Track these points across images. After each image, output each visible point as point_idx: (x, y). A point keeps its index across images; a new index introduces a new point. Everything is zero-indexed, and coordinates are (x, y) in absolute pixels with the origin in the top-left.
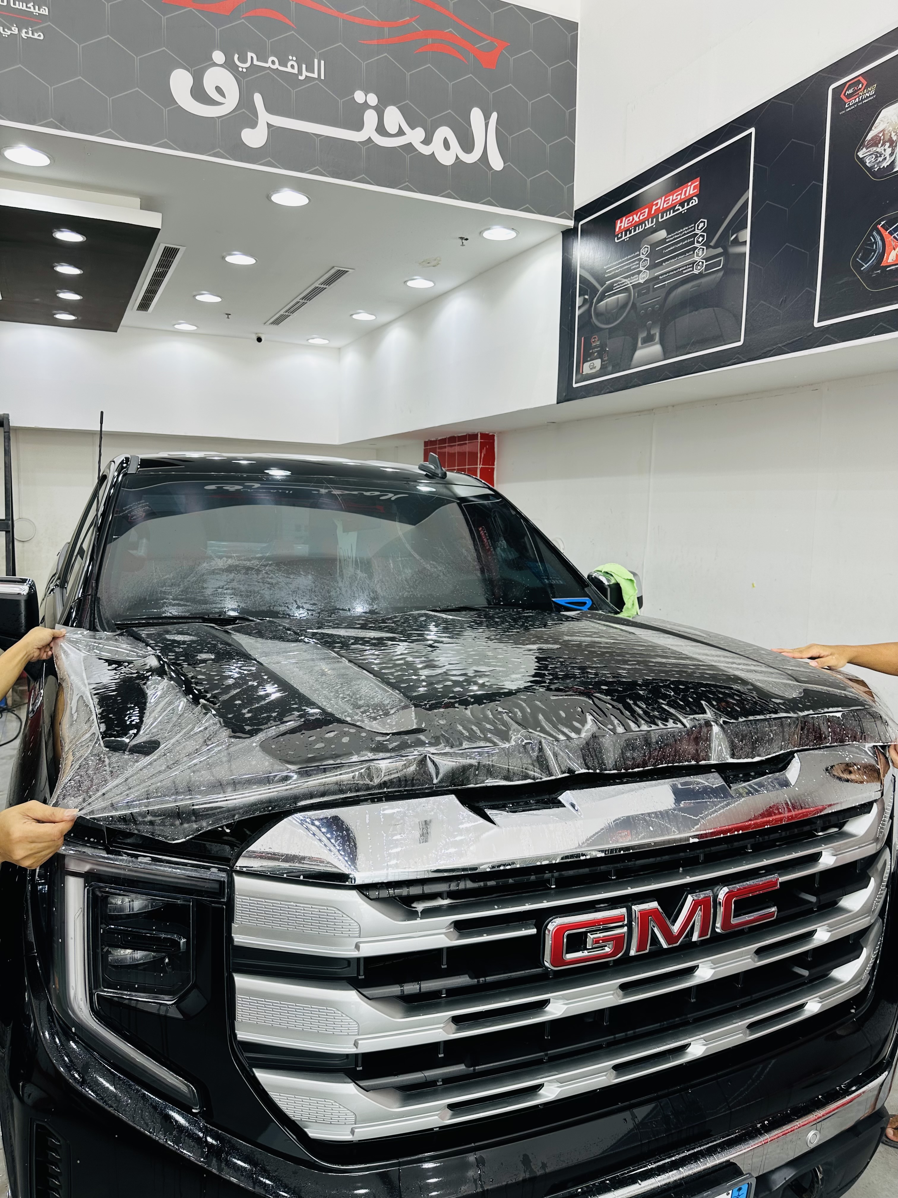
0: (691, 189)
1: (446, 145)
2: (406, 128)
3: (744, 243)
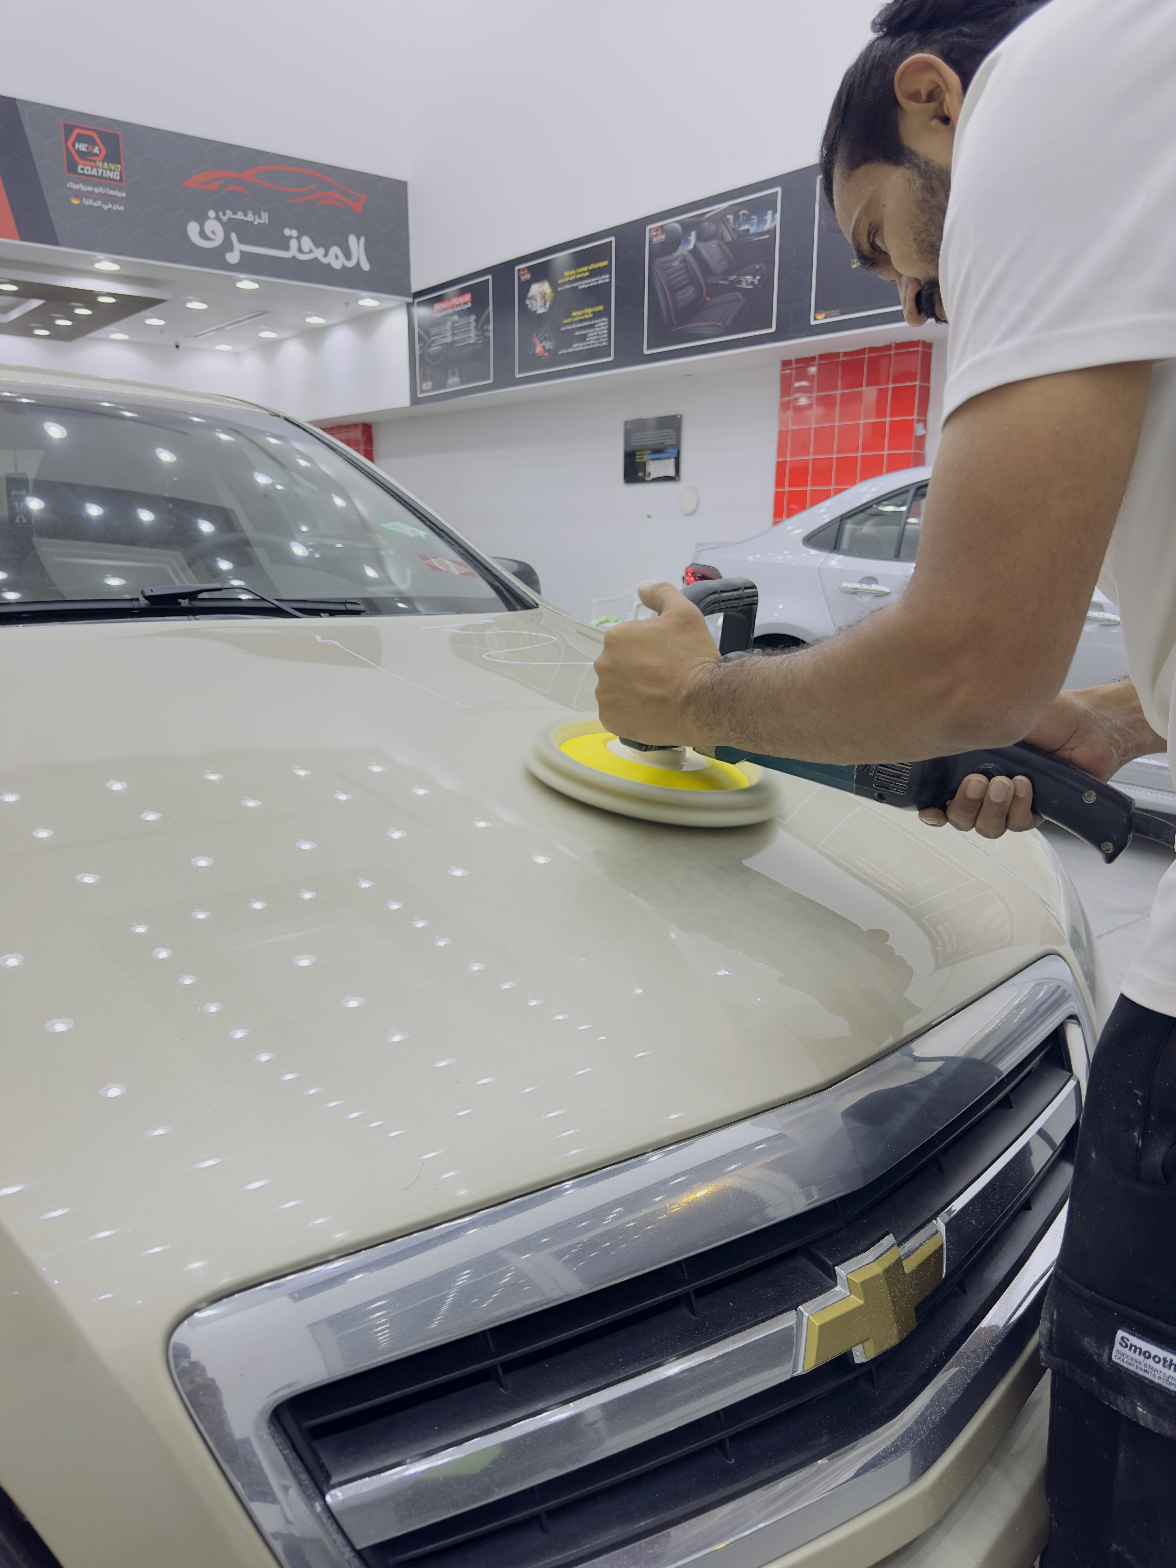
0: (467, 297)
1: (337, 257)
2: (313, 248)
3: (489, 332)
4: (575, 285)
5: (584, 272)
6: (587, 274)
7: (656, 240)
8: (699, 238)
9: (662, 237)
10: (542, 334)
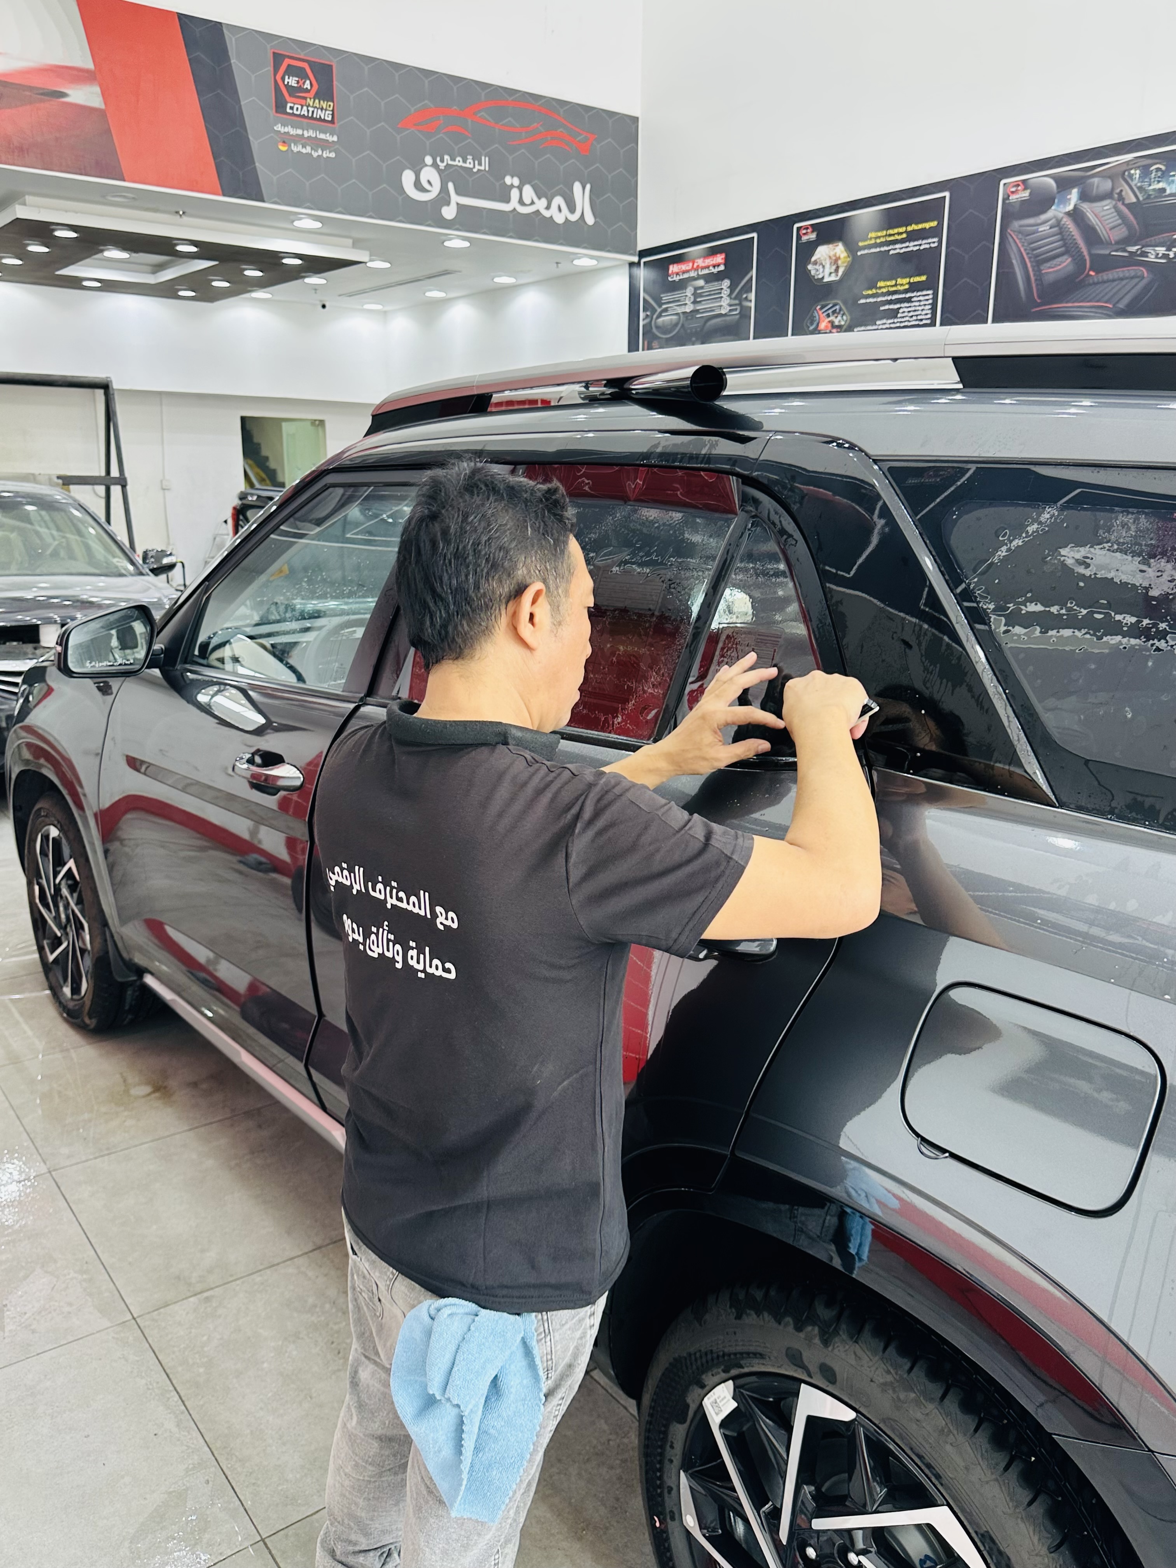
0: (720, 258)
1: (560, 210)
2: (536, 199)
3: (751, 301)
4: (886, 248)
5: (899, 234)
6: (904, 236)
7: (1013, 198)
8: (1084, 197)
9: (1025, 194)
10: (830, 306)
